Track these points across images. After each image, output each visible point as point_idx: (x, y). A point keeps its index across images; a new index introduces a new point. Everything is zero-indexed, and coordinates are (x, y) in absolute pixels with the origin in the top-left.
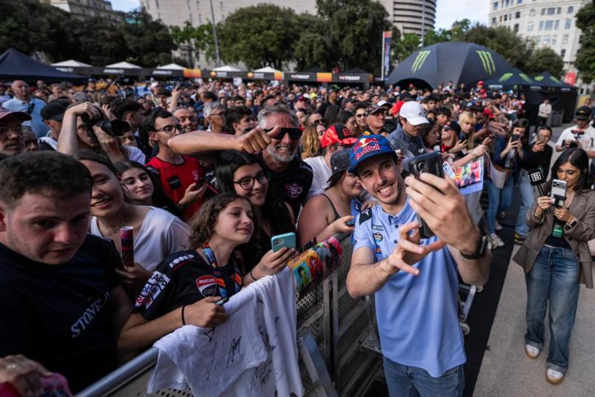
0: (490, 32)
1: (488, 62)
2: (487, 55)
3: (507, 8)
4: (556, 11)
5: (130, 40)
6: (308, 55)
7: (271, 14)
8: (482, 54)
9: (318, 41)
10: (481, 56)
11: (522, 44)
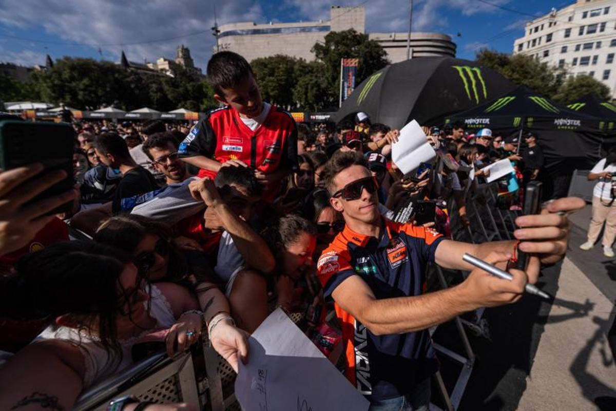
0: (500, 59)
1: (474, 82)
2: (475, 73)
3: (534, 48)
4: (595, 45)
5: (168, 90)
6: (304, 96)
7: (276, 62)
8: (464, 71)
9: (312, 84)
10: (461, 74)
11: (548, 73)
